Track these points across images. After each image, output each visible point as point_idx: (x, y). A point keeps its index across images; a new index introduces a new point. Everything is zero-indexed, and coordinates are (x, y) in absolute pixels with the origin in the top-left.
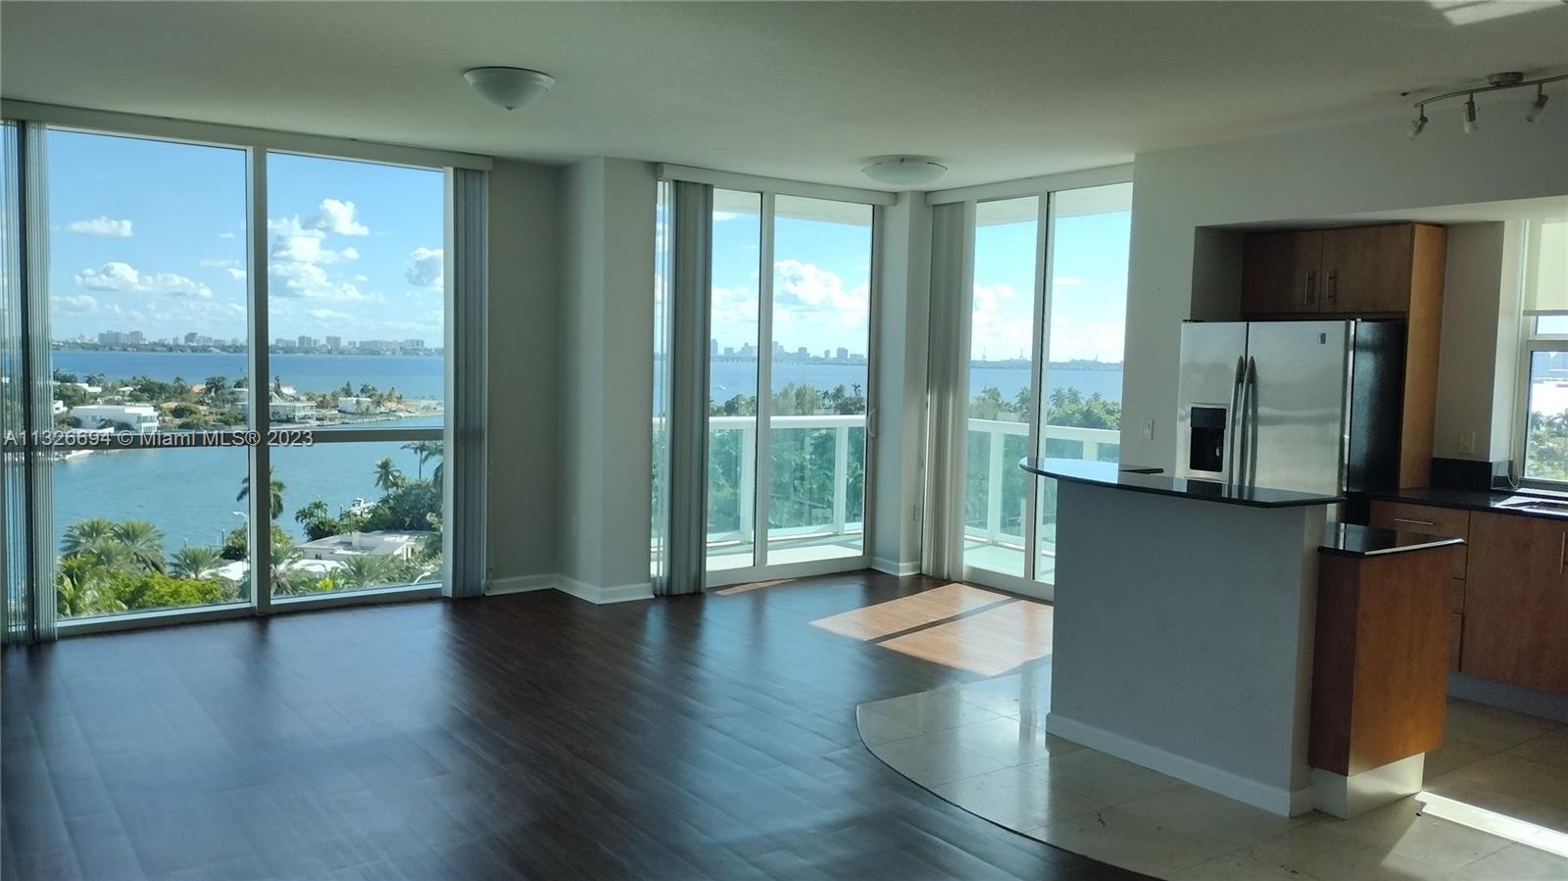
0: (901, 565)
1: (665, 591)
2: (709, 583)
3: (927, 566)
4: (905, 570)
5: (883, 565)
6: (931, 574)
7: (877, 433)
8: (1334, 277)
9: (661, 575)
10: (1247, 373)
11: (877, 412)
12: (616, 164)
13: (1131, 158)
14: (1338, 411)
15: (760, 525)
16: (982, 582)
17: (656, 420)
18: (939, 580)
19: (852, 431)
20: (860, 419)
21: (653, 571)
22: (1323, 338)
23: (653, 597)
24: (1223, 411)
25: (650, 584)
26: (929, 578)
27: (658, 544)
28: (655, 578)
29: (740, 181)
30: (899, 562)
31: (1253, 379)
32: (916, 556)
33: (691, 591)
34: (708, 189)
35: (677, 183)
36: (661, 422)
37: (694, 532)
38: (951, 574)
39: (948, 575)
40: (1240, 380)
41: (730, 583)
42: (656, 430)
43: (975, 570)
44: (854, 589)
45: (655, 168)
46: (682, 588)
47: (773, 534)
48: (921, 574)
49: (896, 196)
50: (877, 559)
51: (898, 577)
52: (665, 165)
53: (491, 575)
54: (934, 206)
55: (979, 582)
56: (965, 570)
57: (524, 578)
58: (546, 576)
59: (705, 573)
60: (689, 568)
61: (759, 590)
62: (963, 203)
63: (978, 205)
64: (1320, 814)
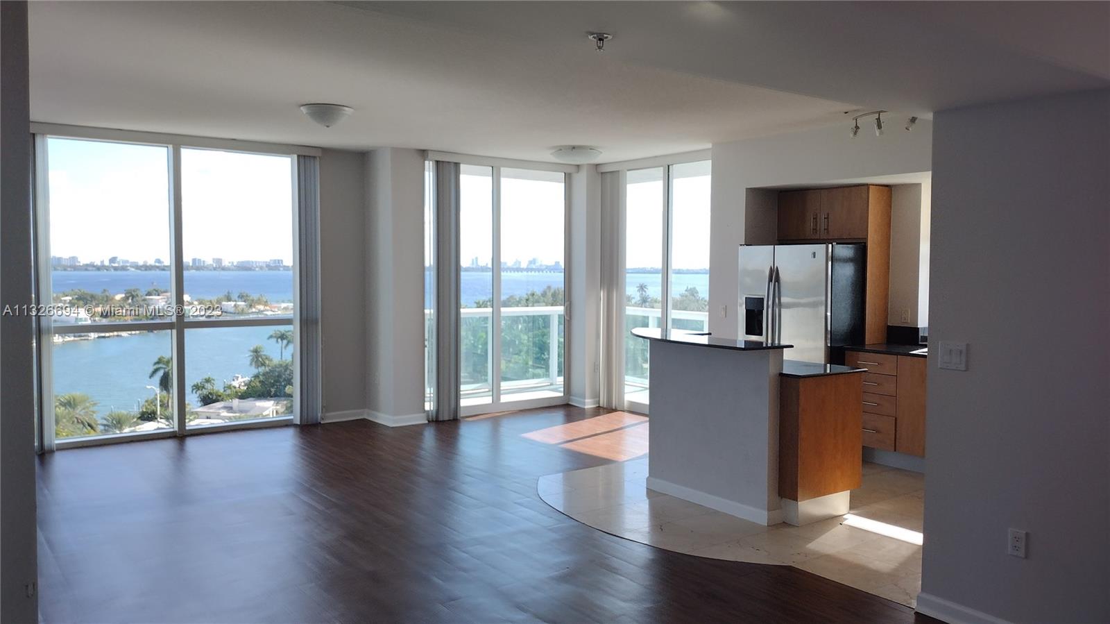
0: (587, 401)
1: (434, 420)
2: (462, 414)
3: (603, 402)
4: (589, 404)
5: (575, 401)
6: (605, 406)
7: (570, 317)
8: (827, 218)
9: (432, 409)
10: (774, 276)
11: (570, 305)
12: (398, 151)
13: (709, 146)
14: (824, 298)
15: (497, 379)
17: (427, 311)
18: (610, 410)
19: (559, 315)
20: (560, 309)
21: (427, 408)
22: (814, 255)
23: (427, 422)
24: (763, 299)
25: (424, 414)
26: (603, 408)
27: (430, 391)
28: (428, 411)
29: (477, 161)
30: (585, 399)
31: (778, 280)
32: (596, 396)
33: (451, 419)
34: (457, 165)
35: (437, 162)
36: (430, 312)
37: (453, 383)
38: (617, 406)
39: (615, 406)
40: (770, 280)
41: (478, 414)
42: (427, 317)
43: (632, 403)
44: (559, 415)
45: (423, 153)
46: (445, 416)
47: (505, 385)
48: (599, 406)
49: (578, 166)
50: (571, 397)
51: (584, 409)
52: (429, 152)
53: (324, 409)
54: (602, 173)
55: (634, 410)
56: (626, 403)
57: (345, 412)
58: (359, 411)
59: (460, 407)
60: (449, 406)
61: (495, 417)
62: (618, 171)
63: (628, 173)
64: (785, 524)
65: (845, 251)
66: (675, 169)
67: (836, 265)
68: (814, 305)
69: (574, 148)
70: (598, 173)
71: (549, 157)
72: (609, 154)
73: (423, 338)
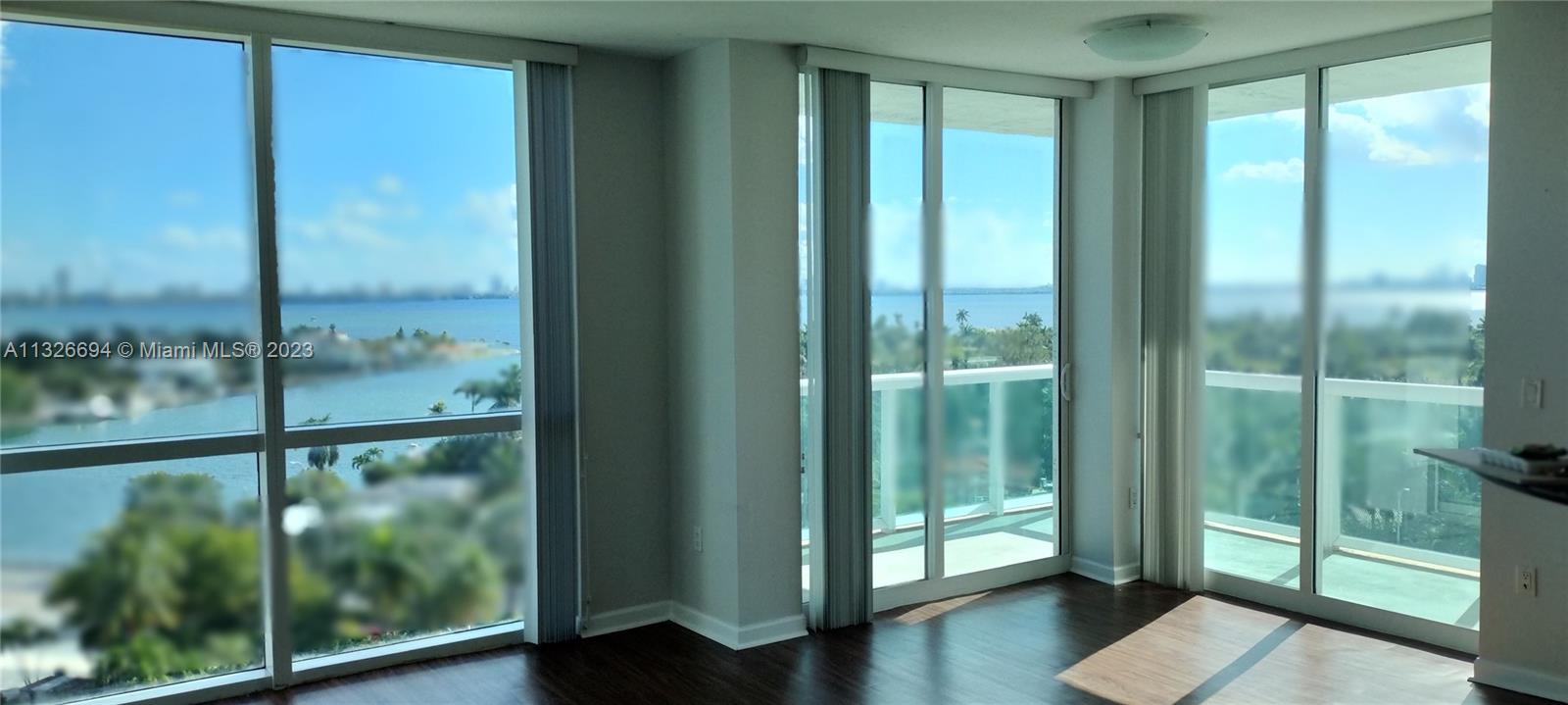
0: (1117, 569)
1: (821, 629)
2: (878, 605)
3: (1151, 568)
4: (1119, 576)
5: (1088, 568)
6: (1158, 580)
7: (1073, 395)
11: (1072, 369)
12: (745, 48)
16: (1235, 593)
23: (807, 634)
25: (801, 617)
26: (1154, 586)
28: (808, 604)
29: (899, 69)
30: (1111, 564)
33: (855, 622)
34: (865, 83)
35: (823, 73)
37: (857, 551)
38: (1189, 582)
39: (1185, 583)
45: (796, 52)
46: (843, 618)
48: (1141, 580)
50: (1075, 558)
51: (1111, 588)
53: (587, 608)
54: (1145, 96)
56: (1206, 577)
57: (631, 609)
58: (658, 604)
59: (872, 590)
60: (851, 592)
62: (1190, 89)
63: (1210, 91)
66: (1336, 77)
70: (1137, 97)
73: (799, 456)
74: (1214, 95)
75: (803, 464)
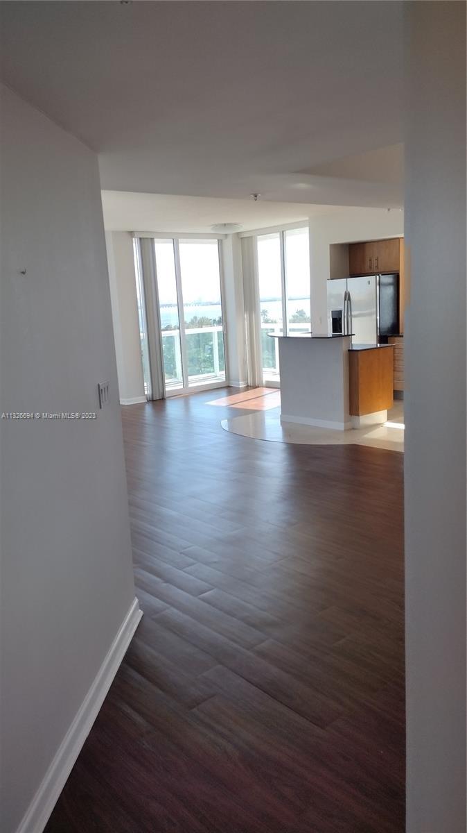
0: (241, 383)
1: (151, 399)
2: (167, 395)
3: (250, 382)
4: (242, 385)
5: (233, 384)
6: (251, 385)
7: (227, 332)
8: (377, 260)
9: (149, 393)
10: (347, 297)
11: (226, 324)
13: (307, 218)
14: (375, 310)
15: (185, 375)
17: (141, 334)
18: (255, 387)
19: (218, 333)
20: (220, 328)
21: (146, 393)
22: (369, 282)
23: (147, 401)
24: (341, 311)
25: (144, 397)
27: (147, 384)
28: (147, 395)
29: (163, 235)
30: (239, 382)
31: (349, 299)
32: (246, 379)
33: (161, 398)
34: (152, 239)
35: (140, 239)
36: (143, 335)
37: (160, 379)
38: (259, 384)
40: (345, 300)
41: (175, 395)
42: (142, 338)
43: (268, 382)
44: (224, 392)
45: (131, 234)
46: (157, 397)
47: (190, 378)
48: (248, 385)
49: (226, 235)
50: (231, 381)
51: (239, 386)
52: (135, 233)
54: (242, 238)
55: (270, 386)
56: (264, 382)
59: (166, 391)
60: (159, 389)
61: (186, 396)
62: (252, 237)
64: (353, 429)
65: (388, 279)
66: (287, 233)
67: (382, 289)
68: (370, 314)
69: (225, 225)
70: (239, 238)
71: (209, 230)
72: (246, 226)
73: (141, 351)
74: (258, 237)
75: (143, 353)
